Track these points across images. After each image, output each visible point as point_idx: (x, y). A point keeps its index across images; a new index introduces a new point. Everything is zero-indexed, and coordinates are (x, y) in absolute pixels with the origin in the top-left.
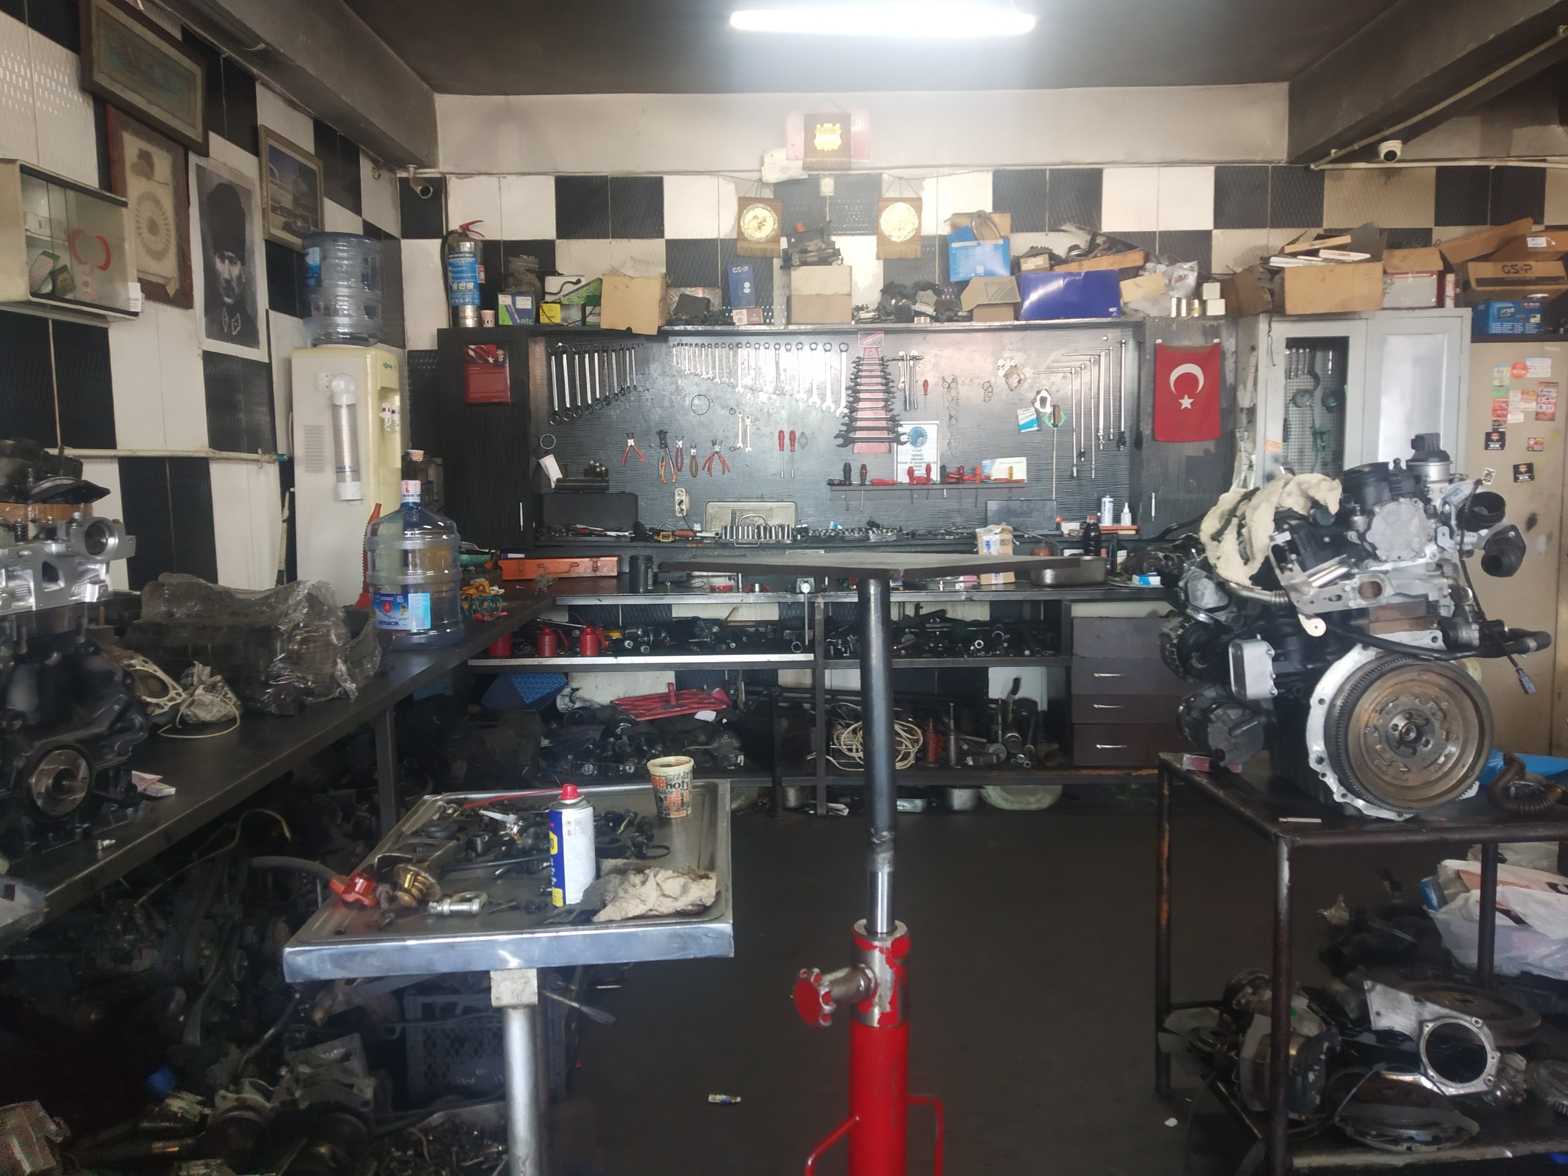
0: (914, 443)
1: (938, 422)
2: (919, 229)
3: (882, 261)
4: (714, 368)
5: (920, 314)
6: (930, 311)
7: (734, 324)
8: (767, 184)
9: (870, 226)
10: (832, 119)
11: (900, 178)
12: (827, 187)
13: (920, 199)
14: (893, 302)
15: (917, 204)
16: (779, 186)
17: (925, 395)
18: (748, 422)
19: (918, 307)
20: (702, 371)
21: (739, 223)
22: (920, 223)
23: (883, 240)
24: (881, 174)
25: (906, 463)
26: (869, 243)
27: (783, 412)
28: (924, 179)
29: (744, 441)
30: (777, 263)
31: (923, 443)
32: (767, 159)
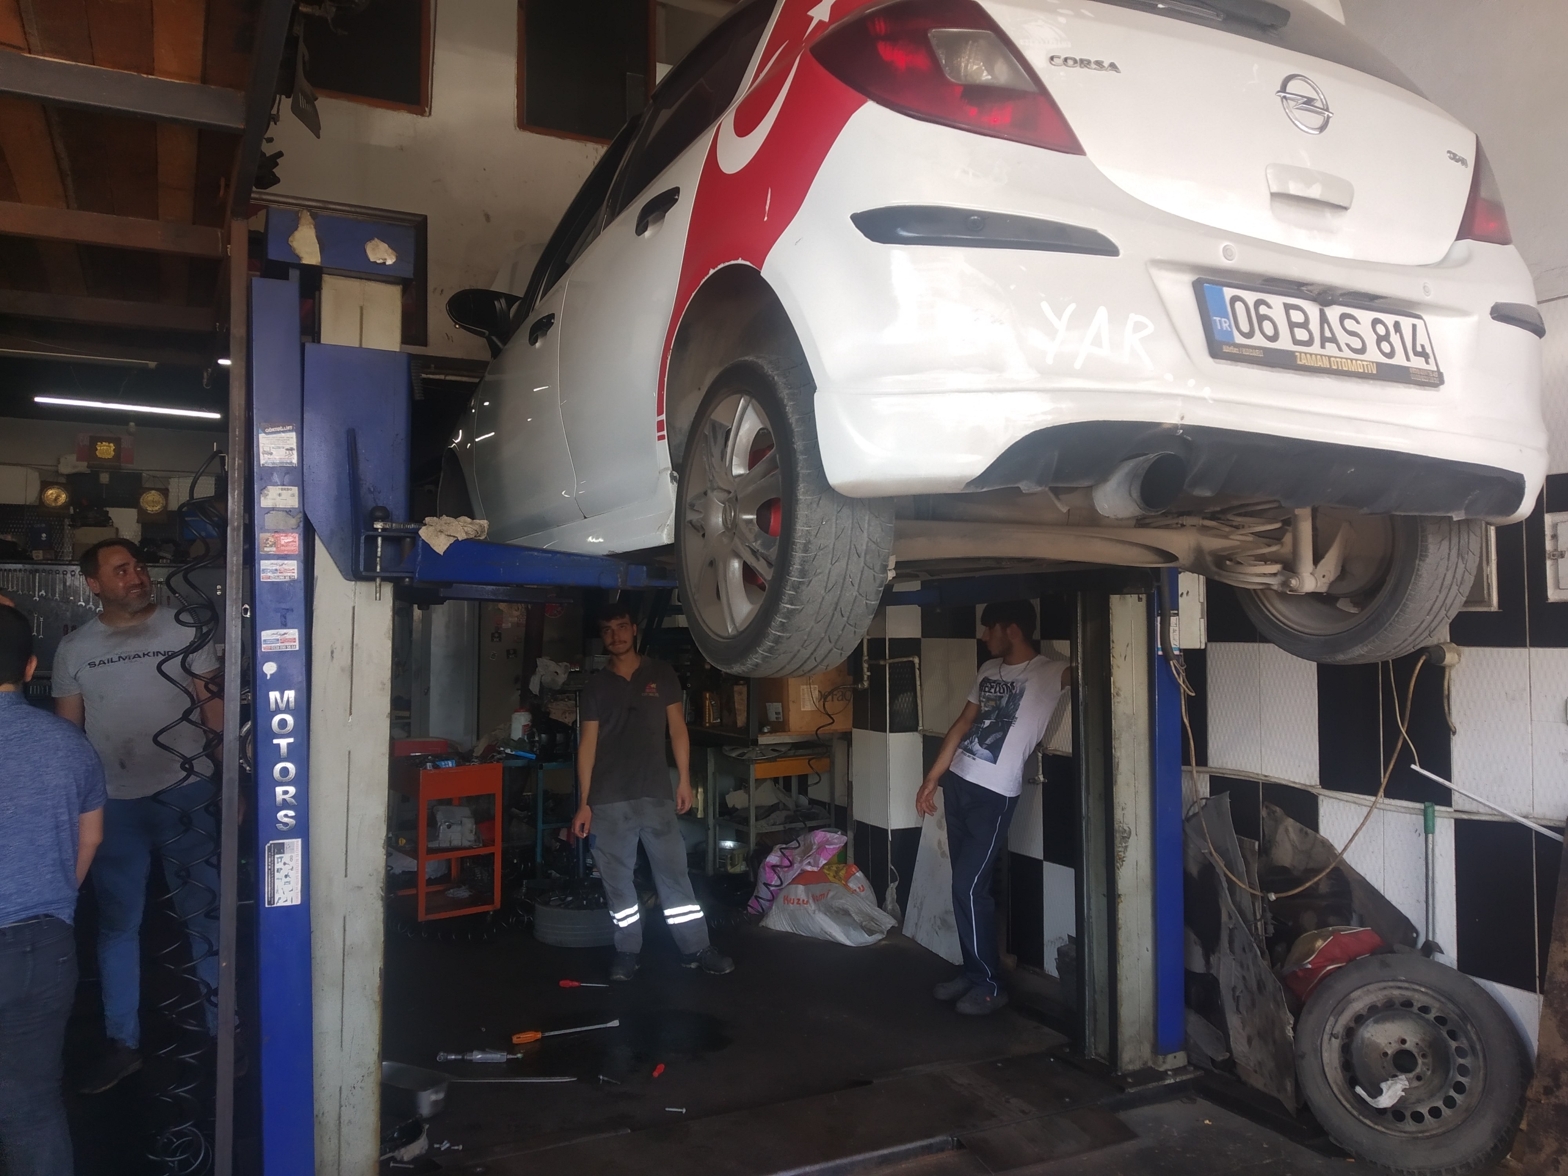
2: (165, 507)
3: (140, 525)
4: (17, 585)
5: (163, 558)
6: (169, 556)
7: (33, 559)
8: (62, 475)
9: (132, 501)
10: (109, 440)
11: (154, 477)
12: (105, 478)
13: (167, 490)
14: (146, 549)
15: (165, 492)
16: (69, 476)
18: (42, 620)
19: (162, 554)
20: (8, 587)
21: (41, 496)
22: (167, 504)
23: (142, 513)
24: (141, 473)
26: (132, 513)
27: (68, 613)
28: (170, 478)
29: (38, 632)
30: (67, 522)
32: (62, 460)
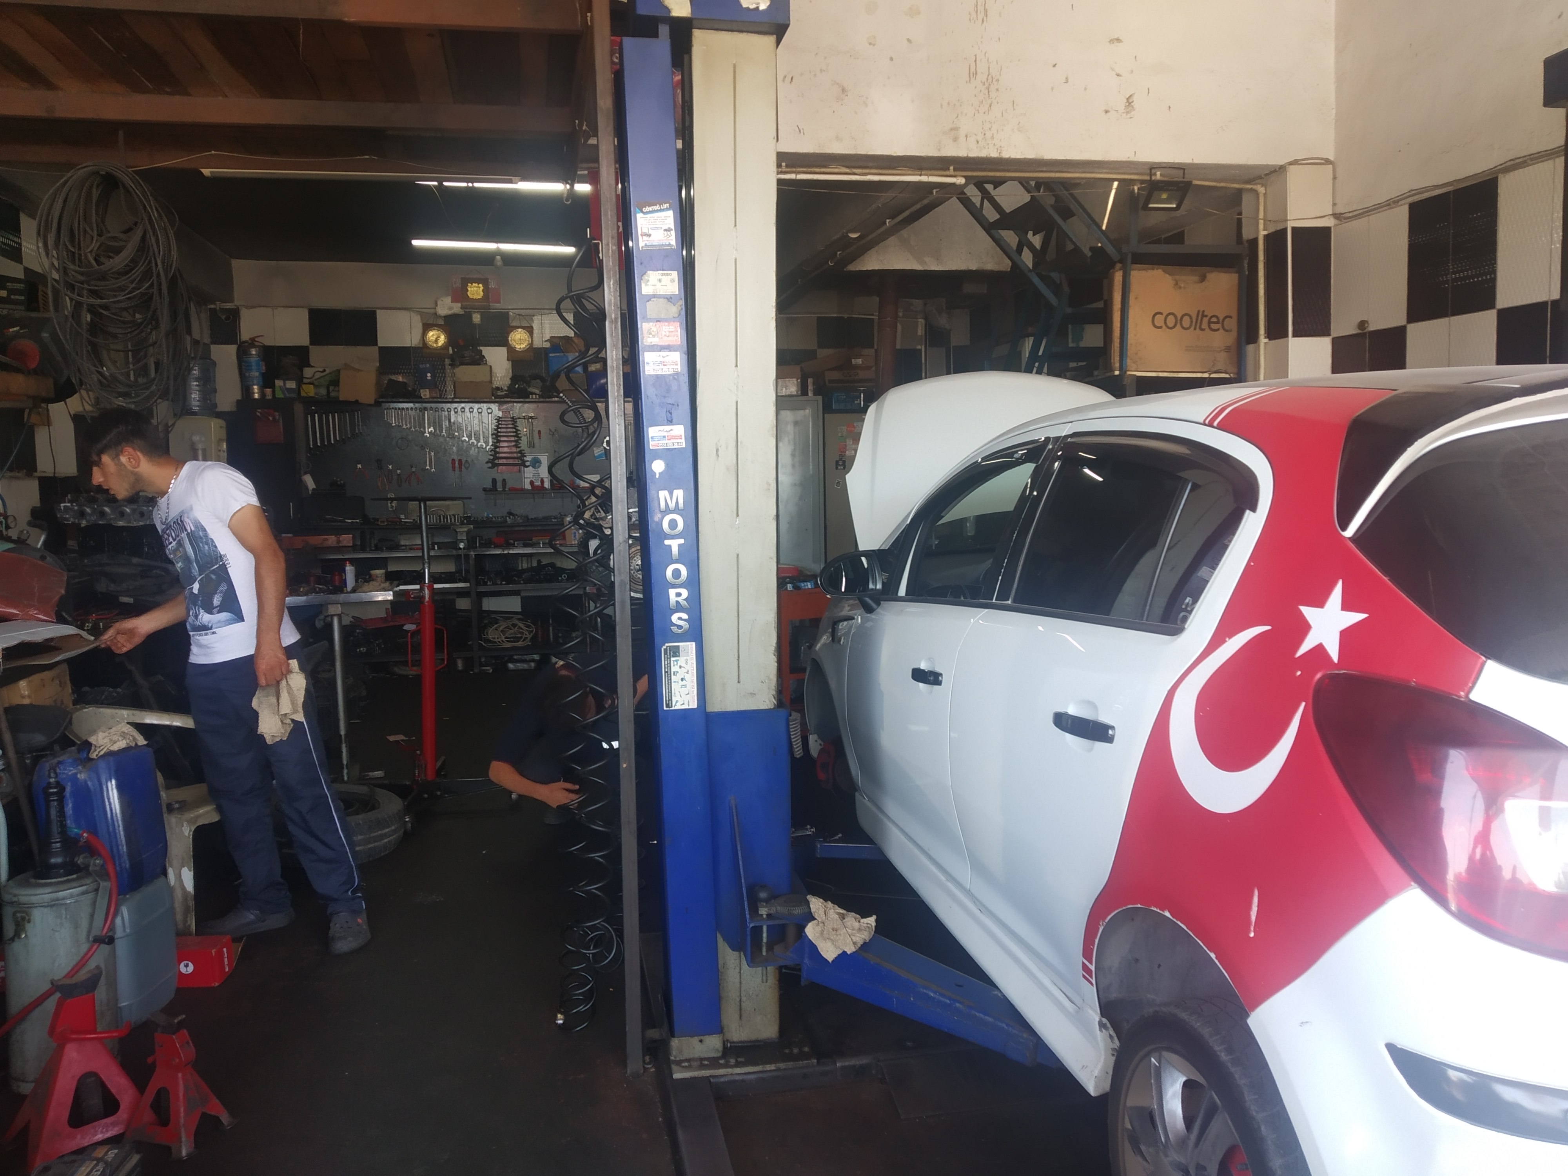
0: (534, 467)
1: (547, 454)
2: (531, 344)
3: (510, 362)
4: (410, 422)
5: (532, 393)
6: (537, 392)
7: (421, 397)
8: (440, 317)
9: (502, 341)
10: (478, 281)
11: (519, 315)
12: (477, 318)
13: (532, 327)
14: (517, 386)
15: (530, 330)
16: (447, 318)
17: (540, 438)
18: (433, 454)
19: (531, 390)
20: (403, 424)
21: (423, 338)
22: (532, 341)
23: (511, 350)
24: (508, 312)
25: (530, 478)
26: (502, 351)
27: (454, 448)
28: (534, 316)
29: (431, 466)
30: (447, 361)
31: (539, 467)
32: (439, 302)
